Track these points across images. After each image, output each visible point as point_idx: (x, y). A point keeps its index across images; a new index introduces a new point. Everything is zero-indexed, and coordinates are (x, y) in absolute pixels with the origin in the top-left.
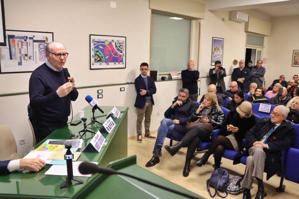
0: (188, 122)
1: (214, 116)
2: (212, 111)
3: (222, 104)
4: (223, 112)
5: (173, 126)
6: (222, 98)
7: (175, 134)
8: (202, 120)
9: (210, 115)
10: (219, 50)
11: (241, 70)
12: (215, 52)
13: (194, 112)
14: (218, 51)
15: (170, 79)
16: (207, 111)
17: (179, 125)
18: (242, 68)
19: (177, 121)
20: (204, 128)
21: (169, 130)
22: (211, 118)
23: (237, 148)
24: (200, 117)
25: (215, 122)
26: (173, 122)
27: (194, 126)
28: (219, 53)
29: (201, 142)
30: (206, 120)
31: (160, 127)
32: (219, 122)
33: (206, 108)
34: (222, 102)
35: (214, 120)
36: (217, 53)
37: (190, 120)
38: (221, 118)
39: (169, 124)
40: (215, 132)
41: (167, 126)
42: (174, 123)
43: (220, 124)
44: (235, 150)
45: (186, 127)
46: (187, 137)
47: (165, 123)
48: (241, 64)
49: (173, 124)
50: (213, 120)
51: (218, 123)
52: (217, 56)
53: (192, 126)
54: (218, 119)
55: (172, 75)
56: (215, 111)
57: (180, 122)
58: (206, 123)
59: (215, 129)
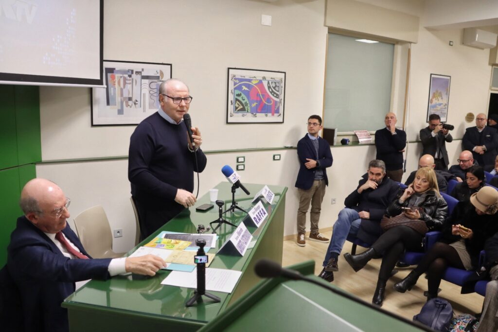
0: (384, 217)
1: (430, 208)
2: (426, 200)
3: (444, 189)
4: (446, 202)
5: (359, 221)
6: (444, 179)
7: (361, 235)
8: (408, 214)
9: (423, 206)
10: (442, 96)
11: (480, 131)
12: (434, 100)
13: (396, 200)
14: (440, 99)
15: (356, 143)
16: (417, 200)
17: (369, 221)
18: (481, 128)
19: (366, 214)
20: (411, 228)
21: (351, 228)
22: (425, 211)
23: (470, 266)
24: (406, 210)
25: (431, 219)
26: (358, 215)
27: (395, 223)
28: (441, 101)
29: (405, 251)
30: (416, 214)
31: (336, 223)
32: (438, 218)
33: (416, 194)
34: (445, 185)
35: (430, 215)
36: (438, 100)
37: (388, 212)
38: (442, 213)
39: (352, 218)
40: (430, 236)
41: (349, 222)
42: (361, 216)
43: (439, 223)
44: (465, 270)
45: (381, 224)
46: (381, 241)
47: (345, 216)
48: (480, 121)
49: (360, 218)
50: (427, 216)
51: (437, 221)
52: (438, 106)
53: (391, 224)
54: (438, 213)
55: (359, 137)
56: (432, 200)
57: (370, 216)
58: (416, 220)
59: (430, 231)
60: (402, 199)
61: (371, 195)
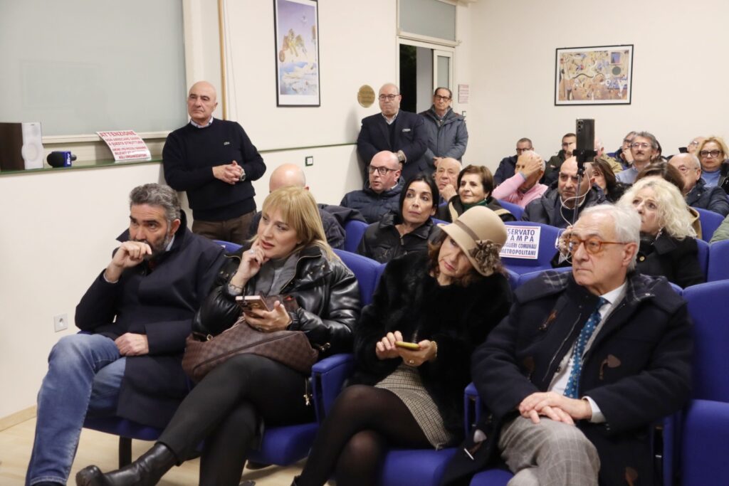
0: (190, 340)
1: (314, 294)
2: (299, 274)
4: (350, 273)
5: (119, 366)
7: (132, 407)
8: (257, 317)
9: (292, 291)
10: (302, 45)
11: (390, 121)
12: (287, 53)
13: (220, 288)
14: (299, 50)
16: (276, 278)
17: (150, 361)
18: (390, 115)
19: (136, 342)
20: (269, 358)
21: (94, 391)
22: (301, 304)
23: (443, 436)
25: (320, 322)
26: (116, 348)
27: (221, 352)
28: (302, 58)
29: (262, 428)
30: (278, 314)
31: (44, 387)
32: (338, 318)
34: (338, 234)
35: (315, 312)
36: (297, 55)
38: (344, 300)
39: (93, 363)
40: (325, 371)
41: (82, 374)
42: (123, 349)
43: (344, 330)
44: (433, 448)
45: (183, 362)
46: (187, 415)
47: (71, 359)
48: (387, 100)
49: (121, 356)
50: (309, 316)
51: (335, 326)
52: (297, 68)
53: (210, 356)
54: (334, 305)
55: (112, 147)
56: (314, 270)
57: (150, 346)
58: (279, 333)
59: (323, 356)
60: (237, 281)
61: (147, 283)
